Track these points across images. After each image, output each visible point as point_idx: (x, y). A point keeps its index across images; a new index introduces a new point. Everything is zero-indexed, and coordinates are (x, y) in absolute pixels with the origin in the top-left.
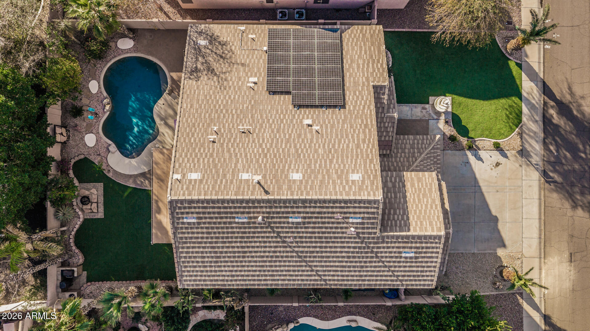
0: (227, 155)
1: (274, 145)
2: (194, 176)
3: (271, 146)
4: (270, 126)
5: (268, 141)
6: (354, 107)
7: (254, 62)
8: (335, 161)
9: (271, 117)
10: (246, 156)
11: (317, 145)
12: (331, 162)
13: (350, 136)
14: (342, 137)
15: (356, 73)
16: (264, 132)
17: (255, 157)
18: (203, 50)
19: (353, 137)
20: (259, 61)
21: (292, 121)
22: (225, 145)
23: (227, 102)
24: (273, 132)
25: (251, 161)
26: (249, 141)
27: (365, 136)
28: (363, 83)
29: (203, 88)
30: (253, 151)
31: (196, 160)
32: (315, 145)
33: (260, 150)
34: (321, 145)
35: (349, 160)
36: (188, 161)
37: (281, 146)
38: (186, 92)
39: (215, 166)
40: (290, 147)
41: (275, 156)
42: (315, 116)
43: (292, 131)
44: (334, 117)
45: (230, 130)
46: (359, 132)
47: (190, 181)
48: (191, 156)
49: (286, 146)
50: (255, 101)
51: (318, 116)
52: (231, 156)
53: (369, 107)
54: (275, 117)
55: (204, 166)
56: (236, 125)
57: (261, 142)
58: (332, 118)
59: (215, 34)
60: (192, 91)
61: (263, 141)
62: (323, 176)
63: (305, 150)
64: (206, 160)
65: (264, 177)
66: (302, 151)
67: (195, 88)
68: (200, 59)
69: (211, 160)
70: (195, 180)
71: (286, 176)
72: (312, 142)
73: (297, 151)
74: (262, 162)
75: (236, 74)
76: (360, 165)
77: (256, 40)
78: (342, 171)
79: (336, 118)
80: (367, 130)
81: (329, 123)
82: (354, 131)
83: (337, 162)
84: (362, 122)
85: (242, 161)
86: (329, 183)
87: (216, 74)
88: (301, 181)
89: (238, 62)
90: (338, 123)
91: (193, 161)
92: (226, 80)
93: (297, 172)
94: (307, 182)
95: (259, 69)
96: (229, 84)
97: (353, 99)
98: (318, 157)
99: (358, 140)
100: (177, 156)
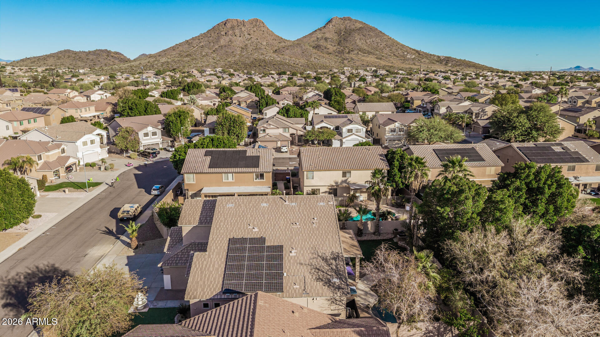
0: (305, 213)
1: (277, 218)
2: (322, 204)
3: (279, 218)
4: (280, 227)
5: (281, 220)
6: (223, 239)
7: (293, 267)
8: (241, 212)
9: (279, 232)
10: (294, 213)
11: (251, 218)
12: (243, 211)
13: (229, 224)
14: (235, 223)
15: (217, 260)
16: (284, 224)
17: (289, 213)
18: (334, 274)
19: (228, 224)
20: (290, 267)
21: (266, 230)
22: (307, 217)
23: (309, 240)
24: (278, 225)
25: (290, 211)
26: (293, 219)
27: (220, 224)
28: (213, 254)
29: (327, 248)
30: (290, 215)
31: (322, 210)
32: (252, 219)
33: (286, 215)
34: (248, 218)
35: (232, 212)
36: (327, 210)
37: (273, 217)
38: (338, 244)
39: (311, 208)
40: (267, 218)
41: (277, 213)
42: (251, 233)
43: (266, 225)
44: (237, 233)
45: (305, 225)
46: (223, 226)
47: (323, 202)
48: (326, 212)
49: (270, 217)
50: (290, 241)
51: (248, 233)
52: (303, 213)
53: (213, 239)
54: (277, 232)
55: (317, 208)
56: (302, 227)
57: (285, 220)
58: (239, 233)
59: (327, 288)
60: (334, 245)
61: (284, 220)
62: (249, 205)
63: (259, 216)
64: (317, 210)
65: (283, 204)
66: (260, 216)
67: (333, 247)
68: (334, 267)
69: (314, 210)
70: (320, 202)
71: (270, 204)
72: (254, 221)
73: (263, 216)
74: (284, 210)
75: (306, 258)
76: (226, 210)
77: (293, 284)
78: (238, 207)
79: (236, 233)
80: (218, 227)
81: (241, 231)
82: (226, 226)
83: (240, 211)
84: (220, 231)
85: (296, 210)
86: (246, 203)
87: (320, 257)
88: (262, 202)
89: (305, 267)
90: (236, 230)
91: (324, 210)
92: (313, 254)
93: (264, 207)
94: (258, 203)
95: (289, 261)
96: (310, 251)
97: (223, 244)
98: (251, 214)
99: (225, 221)
100: (334, 212)
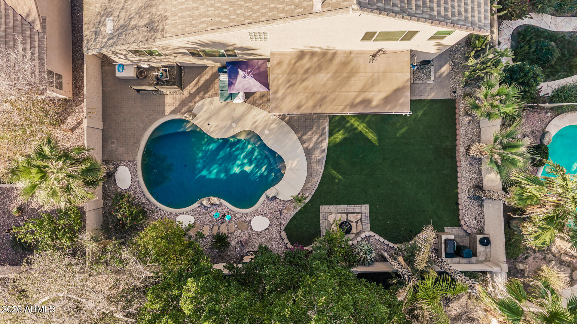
18: (121, 22)
59: (98, 10)
60: (181, 21)
67: (177, 18)
68: (133, 23)
